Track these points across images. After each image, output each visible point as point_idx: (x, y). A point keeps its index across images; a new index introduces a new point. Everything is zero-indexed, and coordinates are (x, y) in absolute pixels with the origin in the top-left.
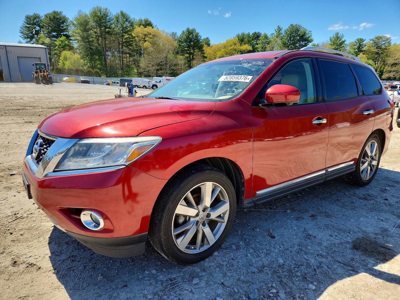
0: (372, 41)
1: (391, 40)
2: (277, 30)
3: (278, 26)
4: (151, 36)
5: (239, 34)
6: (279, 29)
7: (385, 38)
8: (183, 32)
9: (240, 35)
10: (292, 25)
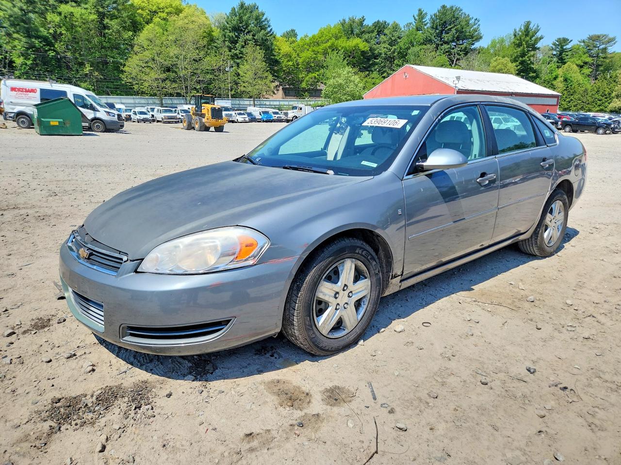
0: (582, 44)
1: (616, 42)
2: (417, 18)
3: (420, 10)
4: (164, 15)
5: (344, 20)
6: (421, 15)
7: (605, 39)
8: (234, 9)
9: (347, 20)
10: (444, 7)
